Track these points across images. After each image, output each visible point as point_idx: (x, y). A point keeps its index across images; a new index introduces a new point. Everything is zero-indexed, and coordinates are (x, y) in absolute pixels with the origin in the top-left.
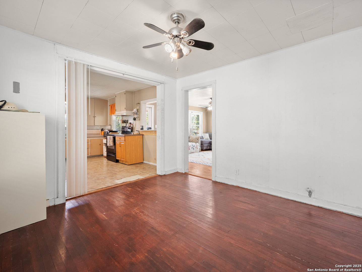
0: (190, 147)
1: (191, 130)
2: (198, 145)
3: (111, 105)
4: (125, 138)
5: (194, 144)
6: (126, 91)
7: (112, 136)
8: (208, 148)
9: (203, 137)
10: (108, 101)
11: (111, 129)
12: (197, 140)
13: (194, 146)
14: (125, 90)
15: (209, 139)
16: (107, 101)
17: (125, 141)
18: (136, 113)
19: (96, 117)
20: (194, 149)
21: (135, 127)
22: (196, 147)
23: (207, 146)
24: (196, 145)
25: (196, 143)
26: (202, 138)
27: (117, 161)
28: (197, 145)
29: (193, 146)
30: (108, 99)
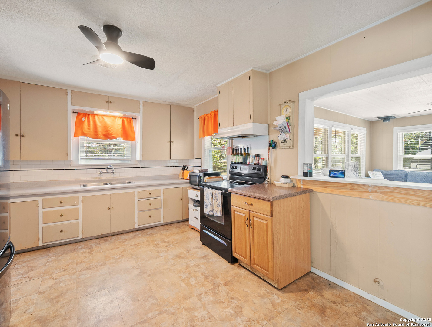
3: (201, 117)
4: (272, 205)
6: (253, 70)
7: (220, 192)
10: (195, 109)
11: (201, 167)
14: (251, 69)
16: (193, 109)
17: (272, 216)
18: (285, 127)
19: (173, 142)
21: (273, 165)
27: (234, 261)
30: (195, 106)
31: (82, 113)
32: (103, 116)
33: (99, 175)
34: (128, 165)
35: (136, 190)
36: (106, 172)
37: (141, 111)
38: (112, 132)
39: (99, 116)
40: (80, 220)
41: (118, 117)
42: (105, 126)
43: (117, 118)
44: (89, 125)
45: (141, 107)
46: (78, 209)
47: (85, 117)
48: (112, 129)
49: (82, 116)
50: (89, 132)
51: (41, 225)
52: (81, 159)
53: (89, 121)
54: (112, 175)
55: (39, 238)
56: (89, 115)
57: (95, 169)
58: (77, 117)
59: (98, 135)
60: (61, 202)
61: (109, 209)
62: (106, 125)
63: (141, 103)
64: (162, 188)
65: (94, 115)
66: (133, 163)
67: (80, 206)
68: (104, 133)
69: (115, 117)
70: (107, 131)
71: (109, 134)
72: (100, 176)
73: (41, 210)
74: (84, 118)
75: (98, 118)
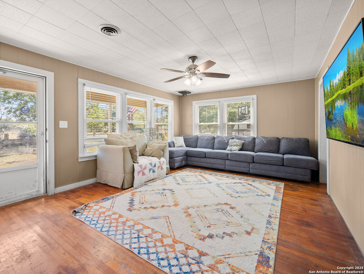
0: (144, 169)
1: (152, 132)
2: (164, 162)
5: (155, 160)
8: (182, 163)
9: (173, 142)
12: (162, 153)
13: (155, 166)
15: (184, 146)
20: (154, 171)
22: (159, 167)
23: (182, 161)
24: (160, 162)
25: (159, 157)
26: (172, 145)
28: (162, 163)
29: (153, 165)
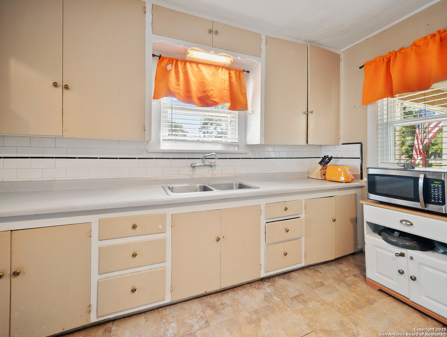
11: (362, 158)
19: (311, 112)
30: (341, 51)
31: (166, 58)
32: (200, 63)
33: (190, 171)
34: (235, 153)
35: (263, 202)
36: (202, 164)
37: (263, 54)
38: (212, 93)
39: (192, 64)
40: (168, 264)
41: (223, 67)
42: (202, 83)
43: (221, 68)
44: (177, 78)
45: (263, 46)
46: (164, 241)
47: (172, 64)
48: (212, 88)
49: (165, 62)
50: (178, 91)
51: (95, 278)
52: (164, 140)
53: (177, 72)
54: (210, 170)
55: (90, 306)
56: (177, 61)
57: (185, 158)
58: (158, 65)
59: (191, 97)
60: (134, 227)
61: (218, 240)
62: (203, 81)
63: (263, 38)
64: (303, 198)
65: (185, 62)
66: (242, 150)
67: (168, 235)
68: (200, 95)
69: (217, 66)
70: (205, 91)
71: (208, 97)
72: (192, 173)
73: (95, 244)
74: (170, 65)
75: (192, 67)
